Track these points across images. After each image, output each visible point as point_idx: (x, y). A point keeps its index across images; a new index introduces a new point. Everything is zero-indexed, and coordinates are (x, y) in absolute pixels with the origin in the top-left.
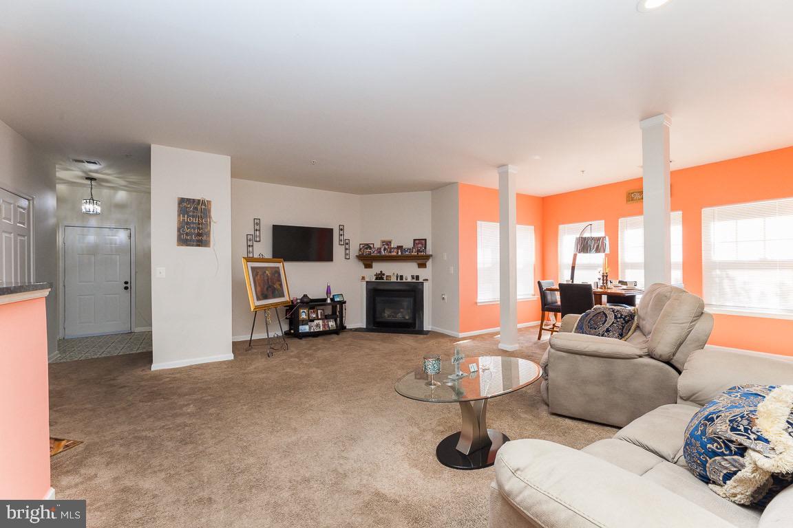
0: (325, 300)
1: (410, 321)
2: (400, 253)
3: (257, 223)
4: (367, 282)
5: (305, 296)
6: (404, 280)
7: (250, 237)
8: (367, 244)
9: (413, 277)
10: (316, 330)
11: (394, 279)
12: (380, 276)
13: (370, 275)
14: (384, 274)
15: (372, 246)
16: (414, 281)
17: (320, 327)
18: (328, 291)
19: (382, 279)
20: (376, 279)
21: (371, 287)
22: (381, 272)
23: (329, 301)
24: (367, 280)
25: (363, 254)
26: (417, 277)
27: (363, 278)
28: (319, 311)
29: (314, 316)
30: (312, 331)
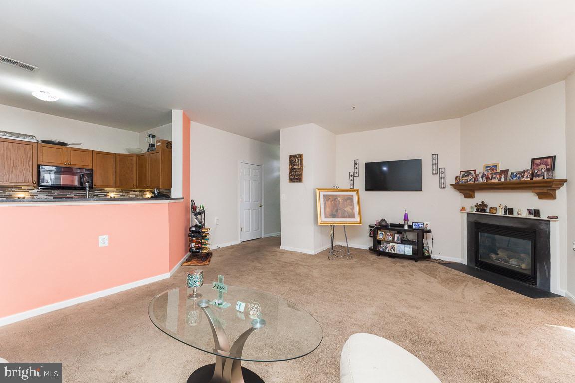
0: (403, 226)
1: (529, 273)
2: (503, 180)
3: (356, 163)
4: (467, 213)
5: (383, 220)
6: (515, 215)
7: (352, 173)
8: (468, 171)
9: (530, 212)
10: (390, 252)
11: (500, 213)
12: (482, 207)
13: (470, 205)
14: (486, 206)
15: (473, 172)
16: (532, 217)
17: (394, 250)
18: (406, 218)
19: (484, 211)
20: (477, 210)
21: (472, 220)
22: (483, 203)
23: (406, 228)
24: (468, 211)
25: (458, 182)
26: (536, 213)
27: (463, 209)
28: (397, 236)
29: (390, 239)
30: (387, 251)
